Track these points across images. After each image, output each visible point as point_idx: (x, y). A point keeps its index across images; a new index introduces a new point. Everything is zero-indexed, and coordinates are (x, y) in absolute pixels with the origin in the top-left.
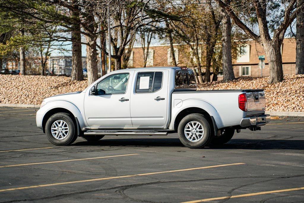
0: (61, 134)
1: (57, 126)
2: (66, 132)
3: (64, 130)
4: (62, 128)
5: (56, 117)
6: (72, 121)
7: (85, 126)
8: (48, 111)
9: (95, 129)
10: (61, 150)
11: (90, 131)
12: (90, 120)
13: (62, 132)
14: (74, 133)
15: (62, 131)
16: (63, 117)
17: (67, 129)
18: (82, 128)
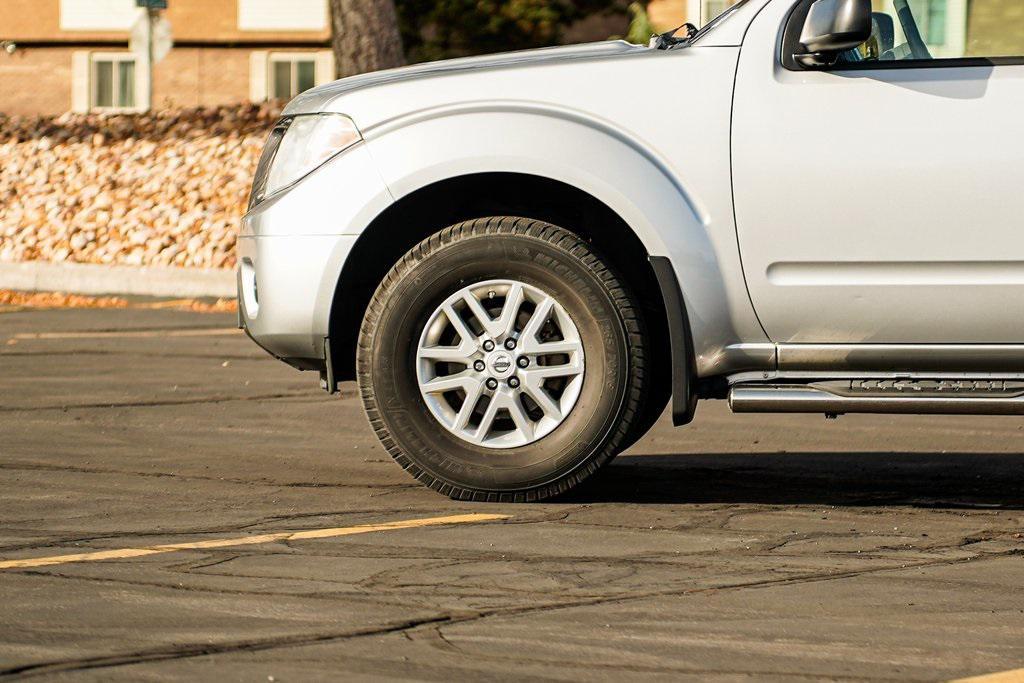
0: (504, 398)
1: (476, 329)
2: (555, 388)
3: (533, 362)
4: (518, 352)
5: (469, 252)
6: (620, 293)
7: (728, 331)
8: (398, 197)
9: (817, 358)
10: (728, 542)
11: (758, 376)
12: (785, 279)
13: (513, 382)
14: (636, 393)
15: (514, 377)
16: (533, 253)
17: (565, 358)
18: (705, 351)
